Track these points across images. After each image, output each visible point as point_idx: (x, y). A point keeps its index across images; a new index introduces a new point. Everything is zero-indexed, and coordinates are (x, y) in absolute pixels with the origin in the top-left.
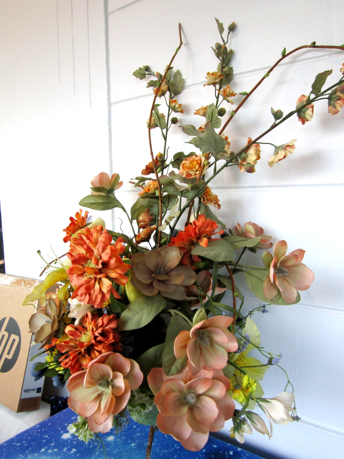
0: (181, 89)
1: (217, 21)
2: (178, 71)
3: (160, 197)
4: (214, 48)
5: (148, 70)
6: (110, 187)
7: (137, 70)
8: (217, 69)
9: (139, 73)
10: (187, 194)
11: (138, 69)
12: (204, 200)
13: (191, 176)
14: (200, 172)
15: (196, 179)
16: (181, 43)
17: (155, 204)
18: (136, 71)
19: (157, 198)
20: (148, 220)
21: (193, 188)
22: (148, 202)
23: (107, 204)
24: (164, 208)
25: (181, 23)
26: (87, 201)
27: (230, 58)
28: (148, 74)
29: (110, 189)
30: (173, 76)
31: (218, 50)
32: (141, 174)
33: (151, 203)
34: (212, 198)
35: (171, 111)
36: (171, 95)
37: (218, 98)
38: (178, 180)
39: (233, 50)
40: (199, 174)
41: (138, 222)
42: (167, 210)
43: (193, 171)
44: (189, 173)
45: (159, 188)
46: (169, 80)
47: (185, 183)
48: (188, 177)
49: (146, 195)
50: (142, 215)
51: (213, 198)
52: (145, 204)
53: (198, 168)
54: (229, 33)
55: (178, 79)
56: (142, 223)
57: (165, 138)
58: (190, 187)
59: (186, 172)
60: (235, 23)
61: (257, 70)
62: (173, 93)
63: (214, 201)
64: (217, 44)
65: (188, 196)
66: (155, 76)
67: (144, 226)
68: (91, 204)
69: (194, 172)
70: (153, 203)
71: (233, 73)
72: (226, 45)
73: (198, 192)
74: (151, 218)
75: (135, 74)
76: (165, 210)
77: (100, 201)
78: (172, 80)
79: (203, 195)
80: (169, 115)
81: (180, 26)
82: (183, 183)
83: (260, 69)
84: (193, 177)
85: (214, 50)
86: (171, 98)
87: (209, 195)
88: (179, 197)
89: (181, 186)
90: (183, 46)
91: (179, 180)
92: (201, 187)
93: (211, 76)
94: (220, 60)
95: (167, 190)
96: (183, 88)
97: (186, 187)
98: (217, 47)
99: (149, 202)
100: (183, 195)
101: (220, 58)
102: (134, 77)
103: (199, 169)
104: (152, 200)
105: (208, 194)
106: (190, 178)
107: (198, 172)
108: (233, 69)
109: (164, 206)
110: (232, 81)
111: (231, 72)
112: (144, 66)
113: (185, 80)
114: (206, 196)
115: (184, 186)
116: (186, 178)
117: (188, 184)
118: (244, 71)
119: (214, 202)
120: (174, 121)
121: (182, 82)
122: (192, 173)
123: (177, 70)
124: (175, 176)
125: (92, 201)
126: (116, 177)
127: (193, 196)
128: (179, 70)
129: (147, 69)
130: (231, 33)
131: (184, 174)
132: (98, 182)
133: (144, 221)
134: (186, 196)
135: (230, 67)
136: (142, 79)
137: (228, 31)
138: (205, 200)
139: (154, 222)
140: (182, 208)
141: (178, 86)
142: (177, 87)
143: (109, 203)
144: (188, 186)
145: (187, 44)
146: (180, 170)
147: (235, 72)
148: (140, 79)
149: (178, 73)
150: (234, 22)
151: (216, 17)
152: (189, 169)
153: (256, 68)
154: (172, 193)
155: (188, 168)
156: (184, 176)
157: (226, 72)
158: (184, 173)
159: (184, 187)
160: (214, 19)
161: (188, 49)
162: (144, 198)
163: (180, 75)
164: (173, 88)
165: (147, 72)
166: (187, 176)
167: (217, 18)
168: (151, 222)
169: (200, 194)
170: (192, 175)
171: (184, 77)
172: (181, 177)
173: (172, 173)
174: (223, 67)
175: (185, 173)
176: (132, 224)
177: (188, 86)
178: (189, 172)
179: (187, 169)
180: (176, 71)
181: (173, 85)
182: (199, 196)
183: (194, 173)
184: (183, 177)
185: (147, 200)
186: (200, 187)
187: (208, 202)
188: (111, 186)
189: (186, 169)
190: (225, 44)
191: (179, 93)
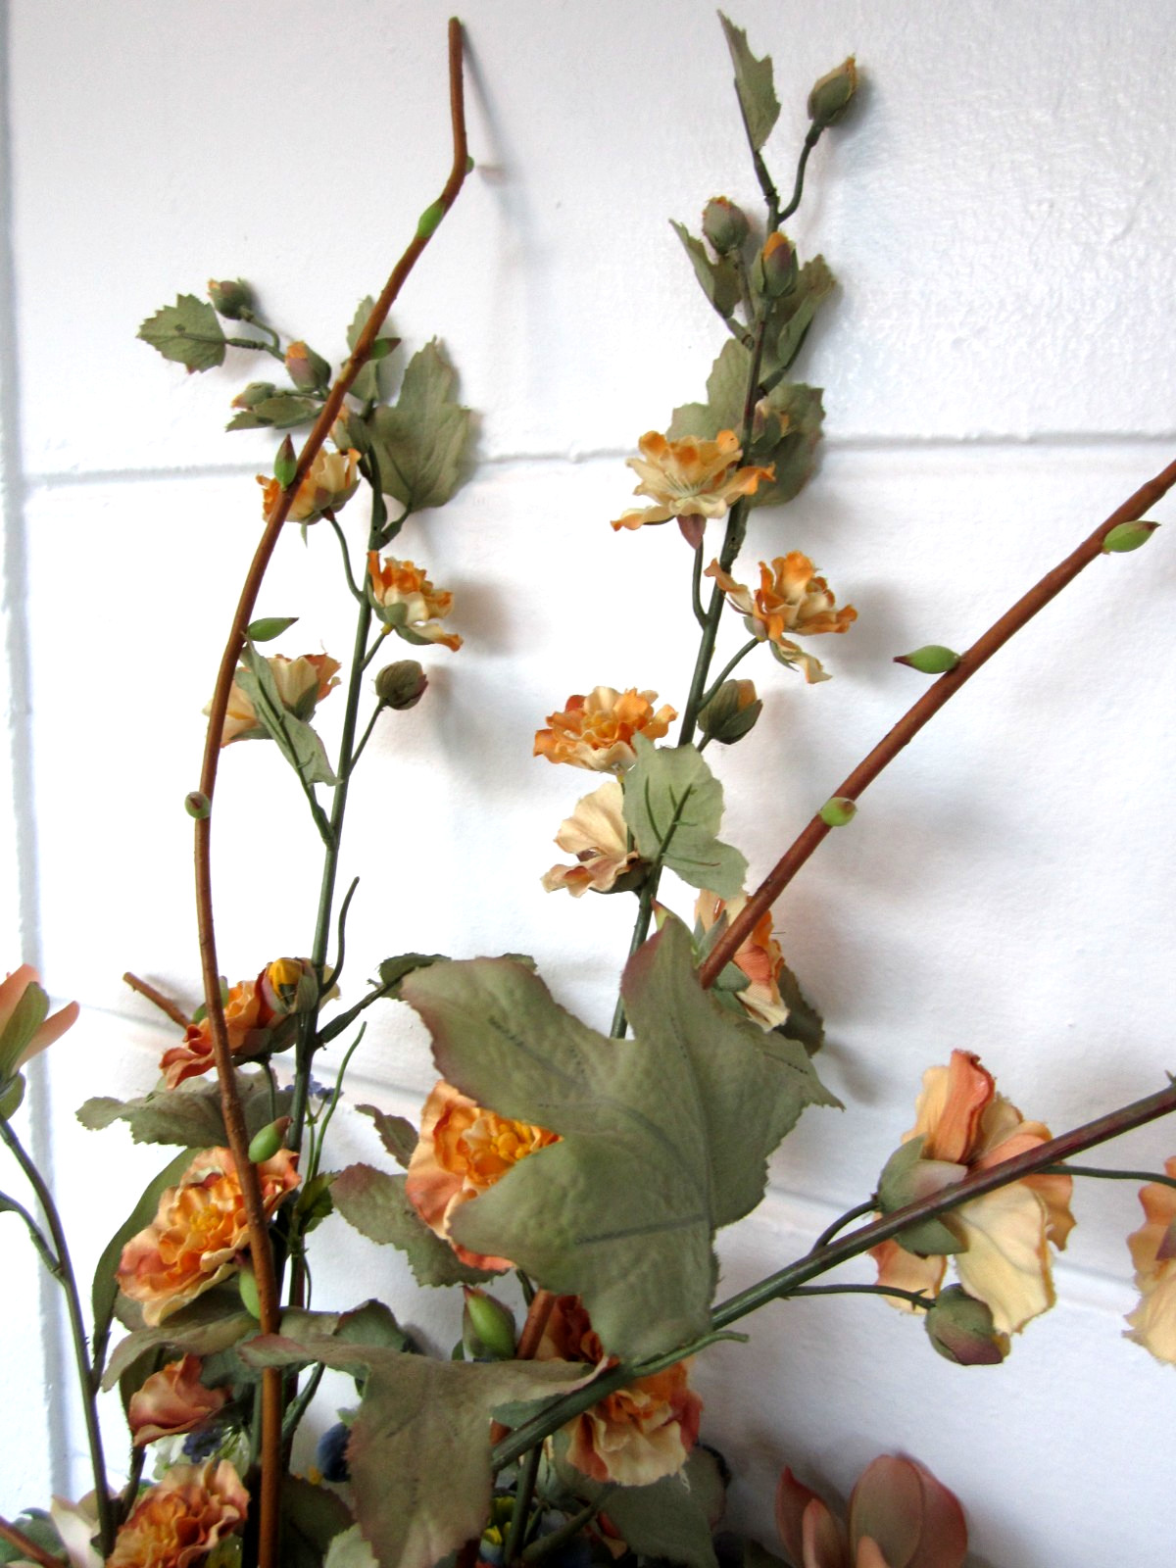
0: (448, 474)
1: (737, 39)
2: (430, 347)
4: (696, 231)
5: (243, 310)
7: (166, 307)
8: (709, 385)
9: (180, 328)
11: (173, 303)
16: (463, 165)
18: (159, 313)
25: (462, 19)
27: (804, 325)
28: (236, 343)
30: (402, 378)
31: (722, 251)
35: (377, 626)
36: (379, 511)
37: (709, 622)
39: (833, 261)
46: (372, 402)
50: (155, 1383)
54: (812, 140)
55: (434, 405)
56: (153, 1431)
57: (331, 832)
60: (857, 64)
61: (1008, 441)
62: (397, 496)
64: (720, 203)
66: (281, 357)
71: (820, 435)
72: (789, 228)
75: (151, 332)
78: (394, 402)
80: (361, 662)
81: (458, 39)
83: (1033, 441)
85: (694, 248)
86: (381, 536)
90: (472, 180)
93: (672, 466)
94: (733, 326)
96: (466, 468)
98: (715, 230)
101: (739, 316)
102: (149, 350)
108: (827, 401)
110: (813, 488)
111: (806, 424)
112: (212, 283)
113: (480, 416)
118: (908, 431)
120: (401, 688)
121: (461, 428)
123: (430, 340)
126: (18, 1009)
128: (443, 345)
129: (238, 301)
130: (824, 137)
133: (169, 1420)
135: (805, 387)
136: (202, 370)
137: (806, 125)
139: (240, 1421)
141: (433, 449)
142: (428, 458)
145: (498, 174)
147: (832, 428)
148: (191, 369)
149: (437, 361)
150: (851, 62)
151: (727, 14)
153: (1000, 430)
157: (772, 422)
160: (718, 22)
161: (512, 210)
163: (445, 382)
164: (400, 461)
165: (230, 328)
167: (738, 23)
171: (472, 396)
174: (759, 391)
177: (501, 460)
180: (419, 347)
181: (401, 437)
190: (778, 218)
191: (441, 501)
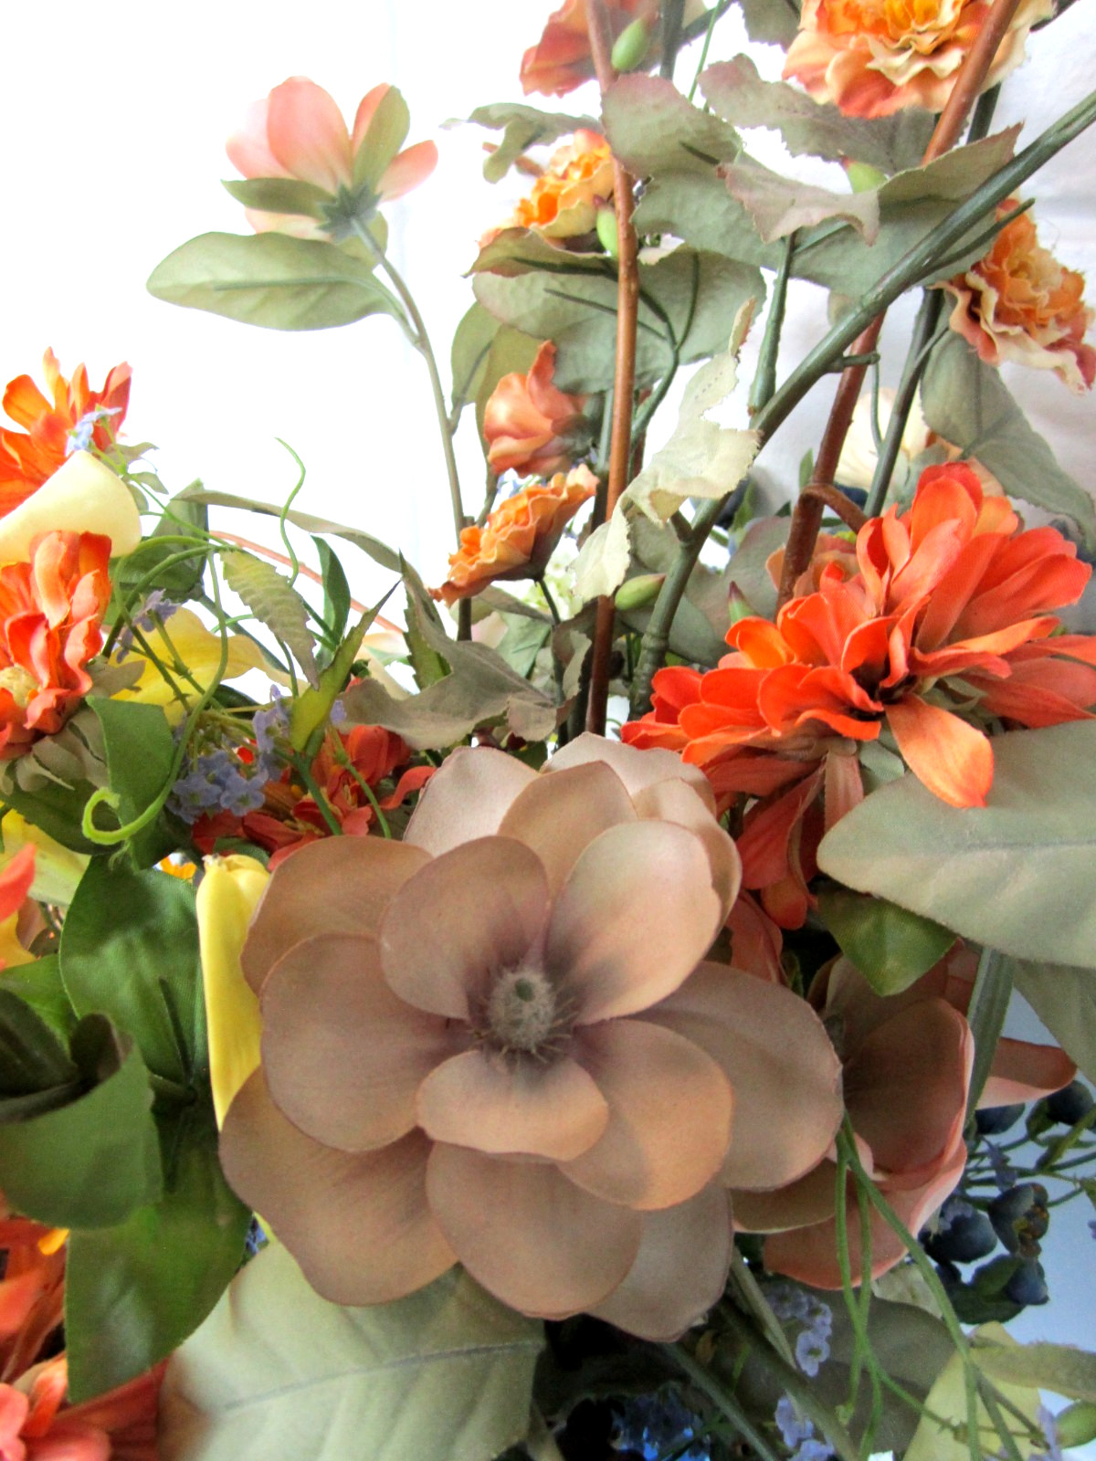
3: (622, 271)
6: (348, 184)
10: (836, 251)
12: (973, 316)
13: (888, 89)
14: (976, 56)
15: (923, 124)
17: (594, 312)
19: (607, 270)
20: (547, 425)
21: (895, 208)
22: (546, 301)
23: (321, 291)
24: (658, 342)
26: (197, 274)
29: (343, 191)
32: (519, 86)
33: (571, 305)
34: (1043, 296)
38: (771, 127)
40: (955, 72)
41: (489, 435)
42: (676, 363)
43: (903, 49)
44: (871, 65)
45: (619, 195)
47: (826, 158)
48: (859, 101)
49: (519, 253)
50: (508, 385)
51: (1052, 294)
52: (524, 310)
53: (959, 23)
56: (506, 445)
58: (870, 196)
59: (846, 63)
63: (1052, 323)
65: (842, 270)
67: (526, 458)
68: (221, 294)
69: (918, 55)
70: (582, 307)
73: (935, 241)
74: (570, 411)
76: (669, 363)
77: (275, 270)
79: (976, 267)
82: (812, 154)
84: (907, 101)
87: (1021, 269)
88: (770, 277)
89: (795, 186)
91: (778, 133)
92: (968, 197)
95: (676, 218)
97: (836, 198)
99: (557, 299)
100: (797, 264)
103: (963, 32)
104: (578, 285)
105: (1016, 263)
106: (874, 112)
107: (951, 60)
109: (658, 335)
114: (994, 280)
115: (815, 189)
116: (843, 112)
117: (854, 167)
119: (1055, 334)
122: (897, 71)
124: (751, 97)
125: (231, 275)
126: (379, 113)
127: (888, 281)
131: (829, 74)
132: (265, 142)
133: (522, 432)
134: (829, 270)
138: (988, 314)
139: (589, 442)
140: (785, 372)
143: (334, 286)
144: (856, 189)
146: (802, 41)
152: (879, 26)
154: (711, 242)
155: (867, 21)
156: (827, 95)
158: (824, 66)
159: (818, 195)
162: (512, 274)
166: (847, 95)
168: (569, 442)
169: (950, 261)
170: (901, 81)
172: (798, 106)
173: (737, 73)
175: (838, 68)
176: (455, 438)
178: (870, 58)
179: (860, 26)
182: (938, 280)
183: (919, 66)
184: (815, 105)
185: (540, 282)
186: (958, 203)
187: (1003, 335)
188: (352, 175)
189: (848, 34)
